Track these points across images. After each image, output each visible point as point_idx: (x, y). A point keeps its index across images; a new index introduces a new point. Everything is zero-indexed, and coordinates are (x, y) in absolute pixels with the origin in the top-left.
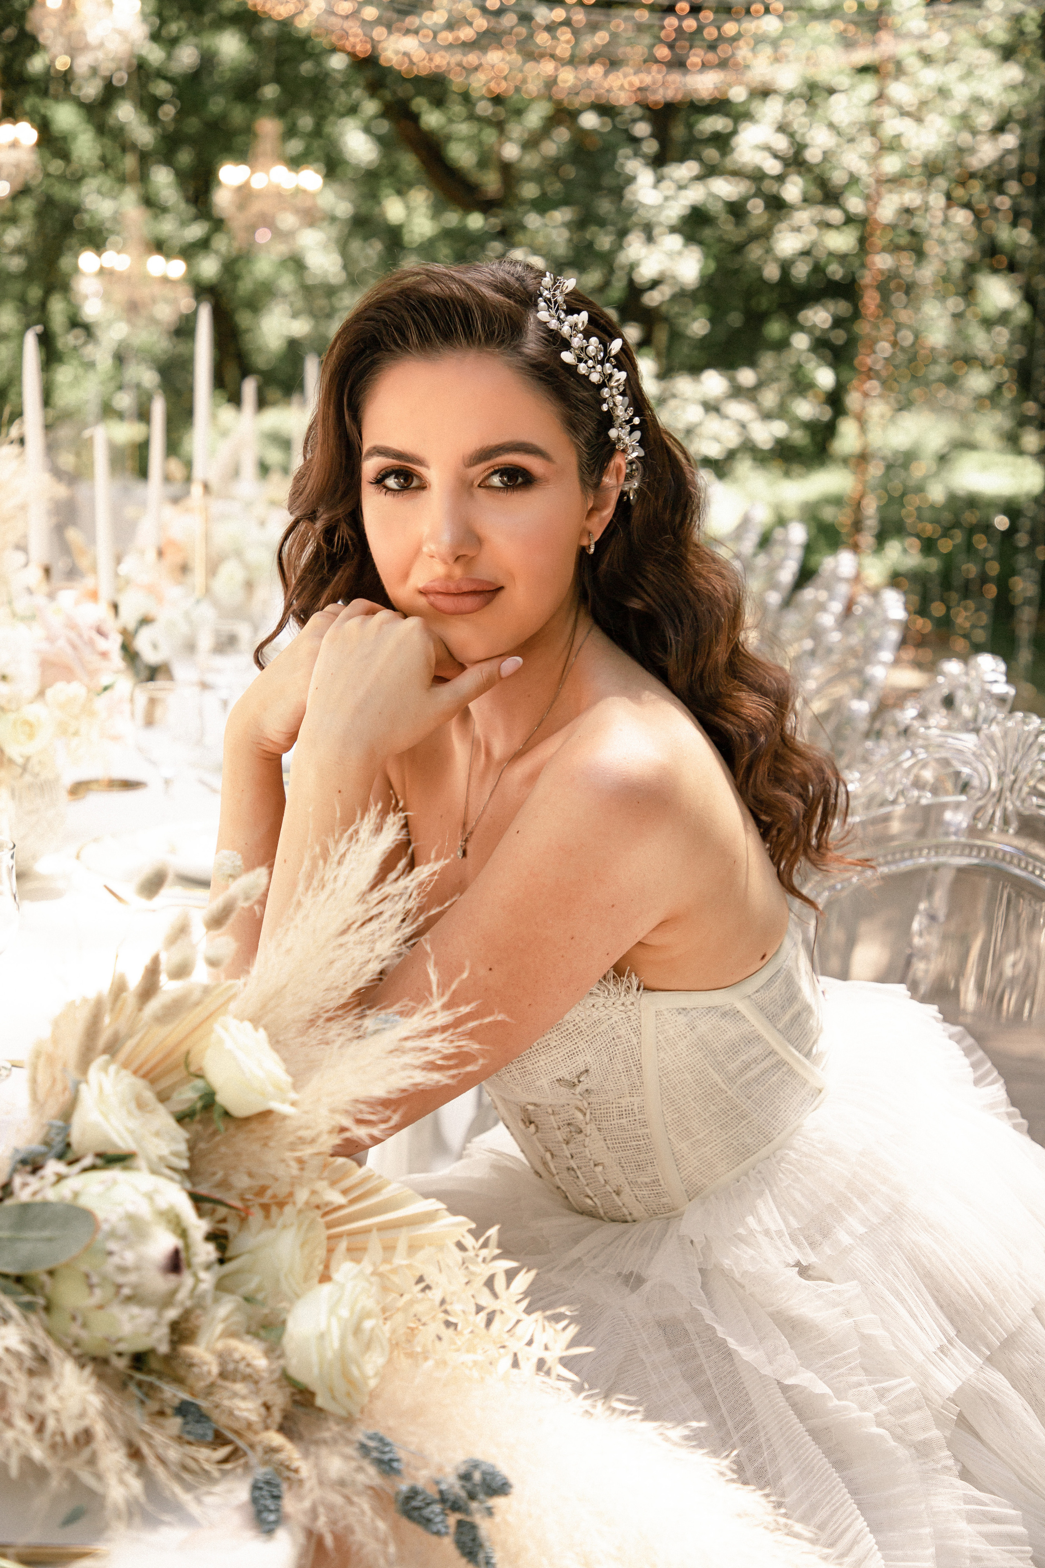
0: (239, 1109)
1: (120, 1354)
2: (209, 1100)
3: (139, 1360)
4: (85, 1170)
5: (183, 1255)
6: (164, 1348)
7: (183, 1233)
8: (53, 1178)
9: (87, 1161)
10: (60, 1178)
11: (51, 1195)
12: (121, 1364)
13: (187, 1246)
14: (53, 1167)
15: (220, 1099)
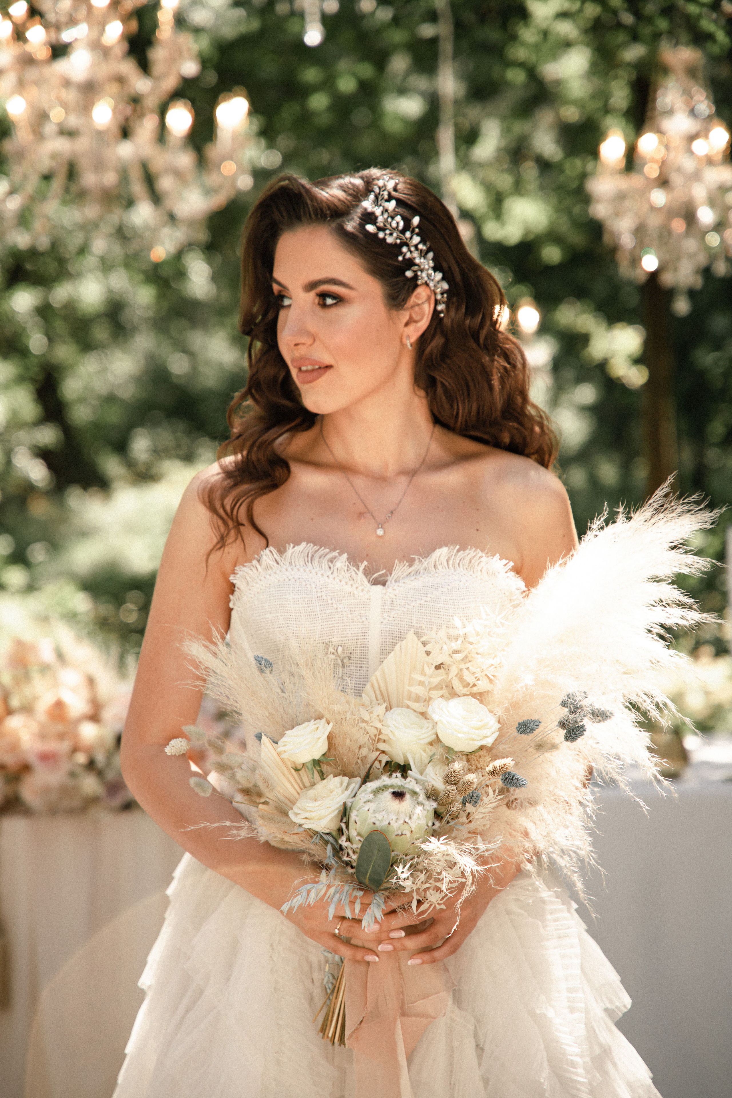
0: (324, 748)
1: (433, 824)
2: (317, 763)
3: (438, 815)
4: (347, 827)
5: (396, 790)
6: (435, 805)
7: (386, 787)
8: (348, 843)
9: (344, 826)
10: (349, 839)
11: (357, 845)
12: (437, 824)
13: (392, 786)
14: (343, 841)
15: (317, 757)
